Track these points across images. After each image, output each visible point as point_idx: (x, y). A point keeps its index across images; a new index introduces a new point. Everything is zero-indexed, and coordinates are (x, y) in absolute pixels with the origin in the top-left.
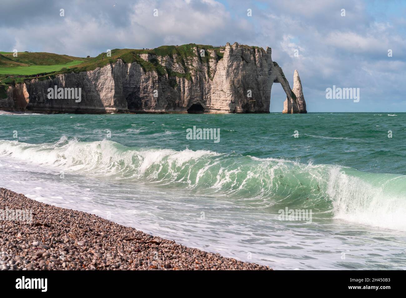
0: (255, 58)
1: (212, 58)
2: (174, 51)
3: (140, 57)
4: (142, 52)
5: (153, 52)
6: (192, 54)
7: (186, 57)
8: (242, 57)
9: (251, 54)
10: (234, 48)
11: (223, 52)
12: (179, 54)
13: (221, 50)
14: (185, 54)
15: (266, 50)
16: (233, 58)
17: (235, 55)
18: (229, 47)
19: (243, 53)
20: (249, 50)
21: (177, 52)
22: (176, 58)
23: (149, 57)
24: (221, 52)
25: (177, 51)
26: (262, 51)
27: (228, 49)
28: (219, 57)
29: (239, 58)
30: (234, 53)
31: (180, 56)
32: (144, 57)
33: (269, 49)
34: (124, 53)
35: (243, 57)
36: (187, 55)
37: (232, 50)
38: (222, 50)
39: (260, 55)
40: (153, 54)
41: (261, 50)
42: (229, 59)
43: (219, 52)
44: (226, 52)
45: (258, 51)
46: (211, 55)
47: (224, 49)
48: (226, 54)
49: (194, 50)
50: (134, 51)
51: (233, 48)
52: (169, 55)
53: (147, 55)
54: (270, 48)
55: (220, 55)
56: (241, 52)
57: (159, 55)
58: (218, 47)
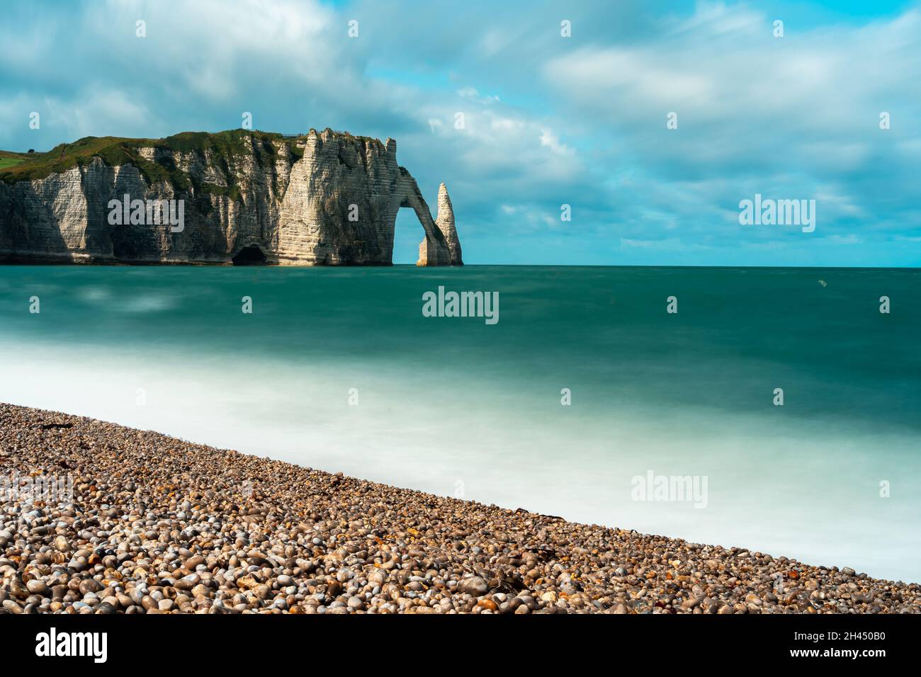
0: (364, 158)
1: (280, 158)
2: (207, 143)
3: (138, 153)
4: (142, 143)
5: (165, 144)
6: (241, 149)
7: (230, 154)
8: (339, 157)
9: (357, 151)
10: (325, 139)
11: (302, 146)
12: (215, 149)
13: (299, 143)
14: (229, 149)
15: (385, 143)
16: (322, 158)
17: (327, 153)
18: (315, 137)
19: (341, 150)
20: (352, 143)
21: (213, 145)
22: (211, 157)
23: (155, 154)
24: (298, 146)
25: (213, 143)
26: (378, 145)
27: (312, 140)
28: (295, 157)
29: (333, 158)
30: (324, 150)
31: (217, 154)
32: (147, 153)
33: (392, 143)
34: (105, 146)
35: (342, 156)
36: (233, 150)
37: (319, 144)
38: (301, 142)
39: (373, 154)
40: (165, 148)
41: (376, 145)
42: (314, 160)
43: (295, 147)
44: (309, 146)
45: (371, 147)
46: (280, 153)
47: (305, 141)
48: (310, 149)
49: (247, 142)
50: (126, 141)
51: (323, 138)
52: (196, 151)
53: (152, 150)
54: (394, 141)
55: (296, 153)
56: (338, 148)
57: (176, 151)
58: (292, 137)
